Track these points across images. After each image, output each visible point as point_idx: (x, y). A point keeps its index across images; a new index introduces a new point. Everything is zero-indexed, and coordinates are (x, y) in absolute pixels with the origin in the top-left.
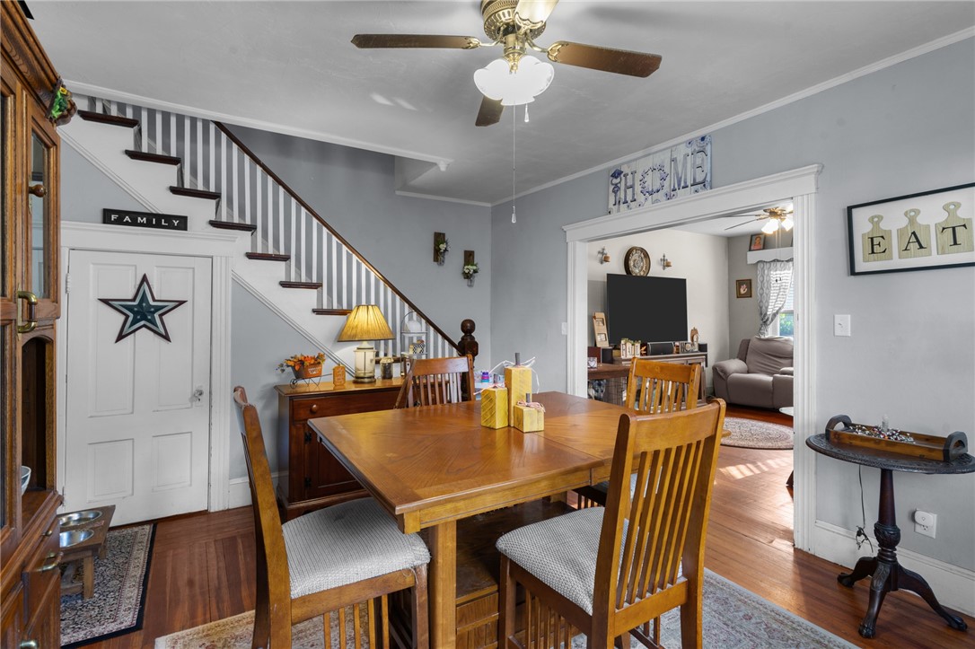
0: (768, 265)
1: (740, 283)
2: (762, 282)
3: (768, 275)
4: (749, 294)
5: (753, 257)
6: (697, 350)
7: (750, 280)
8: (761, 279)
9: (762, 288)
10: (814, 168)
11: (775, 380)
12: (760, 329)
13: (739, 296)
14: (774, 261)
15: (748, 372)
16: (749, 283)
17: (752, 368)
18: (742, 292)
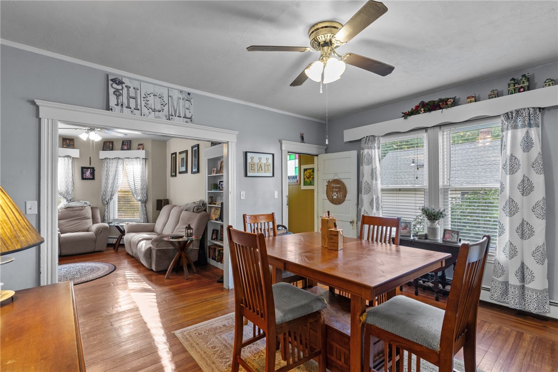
10: (237, 132)
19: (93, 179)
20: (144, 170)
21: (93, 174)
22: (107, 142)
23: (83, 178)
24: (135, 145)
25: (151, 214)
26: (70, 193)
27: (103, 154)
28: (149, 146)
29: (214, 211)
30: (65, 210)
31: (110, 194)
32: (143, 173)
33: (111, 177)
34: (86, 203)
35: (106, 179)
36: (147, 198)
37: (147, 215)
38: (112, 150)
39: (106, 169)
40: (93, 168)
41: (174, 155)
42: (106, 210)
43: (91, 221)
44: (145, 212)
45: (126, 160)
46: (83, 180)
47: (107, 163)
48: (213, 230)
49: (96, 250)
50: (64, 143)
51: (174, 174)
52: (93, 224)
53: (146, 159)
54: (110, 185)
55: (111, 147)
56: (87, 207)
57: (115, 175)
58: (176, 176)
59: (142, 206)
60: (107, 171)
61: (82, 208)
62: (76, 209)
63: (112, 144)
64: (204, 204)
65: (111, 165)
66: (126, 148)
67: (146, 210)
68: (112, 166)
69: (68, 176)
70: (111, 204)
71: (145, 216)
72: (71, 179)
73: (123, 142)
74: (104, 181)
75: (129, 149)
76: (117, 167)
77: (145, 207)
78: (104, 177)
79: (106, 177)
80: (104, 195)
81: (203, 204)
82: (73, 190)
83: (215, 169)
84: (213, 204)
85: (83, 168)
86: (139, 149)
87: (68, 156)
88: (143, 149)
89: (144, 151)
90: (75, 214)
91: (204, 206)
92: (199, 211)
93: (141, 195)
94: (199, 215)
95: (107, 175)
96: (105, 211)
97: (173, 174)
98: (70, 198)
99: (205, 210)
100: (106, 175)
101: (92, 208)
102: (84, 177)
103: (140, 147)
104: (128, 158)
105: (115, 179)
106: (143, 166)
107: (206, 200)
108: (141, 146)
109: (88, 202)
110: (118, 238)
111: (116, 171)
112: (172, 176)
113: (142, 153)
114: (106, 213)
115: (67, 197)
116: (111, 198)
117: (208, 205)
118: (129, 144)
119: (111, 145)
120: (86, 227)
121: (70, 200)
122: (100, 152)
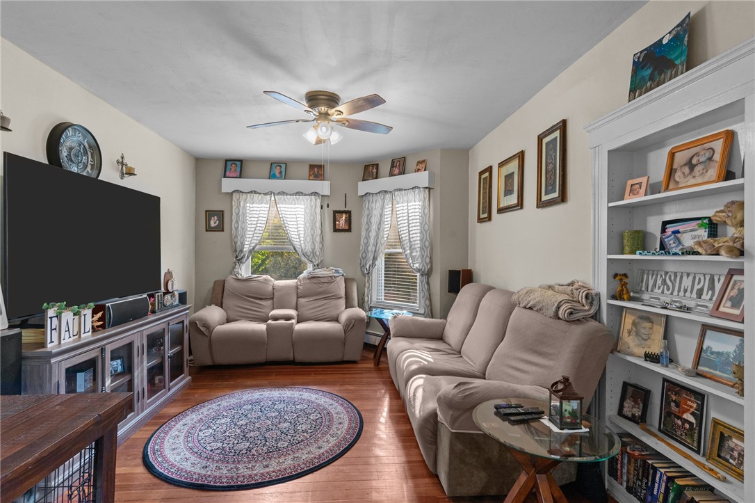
0: (244, 195)
1: (210, 214)
2: (238, 214)
3: (244, 207)
4: (220, 228)
5: (228, 185)
6: (177, 302)
7: (223, 211)
8: (237, 211)
9: (237, 222)
11: (269, 328)
12: (234, 268)
13: (209, 229)
14: (251, 192)
15: (228, 321)
16: (221, 214)
17: (232, 315)
18: (212, 224)
19: (349, 230)
20: (426, 211)
21: (349, 221)
22: (369, 165)
23: (336, 230)
24: (411, 164)
25: (439, 297)
26: (318, 253)
27: (364, 187)
28: (435, 162)
29: (634, 324)
30: (308, 281)
31: (372, 257)
32: (423, 216)
33: (374, 227)
34: (337, 272)
35: (367, 230)
36: (432, 266)
37: (430, 300)
38: (376, 178)
39: (367, 212)
40: (349, 213)
41: (487, 174)
42: (367, 285)
43: (343, 302)
44: (427, 293)
45: (396, 193)
46: (335, 233)
47: (369, 202)
48: (625, 385)
49: (345, 359)
50: (311, 173)
51: (486, 215)
52: (346, 308)
53: (430, 189)
54: (372, 241)
55: (375, 174)
56: (338, 279)
57: (380, 223)
58: (489, 218)
59: (422, 282)
60: (368, 216)
61: (331, 280)
62: (323, 280)
63: (377, 169)
64: (592, 298)
65: (374, 205)
66: (397, 171)
67: (429, 289)
68: (376, 205)
69: (315, 227)
70: (373, 275)
71: (428, 302)
72: (319, 232)
73: (393, 162)
74: (363, 233)
75: (402, 172)
76: (383, 208)
77: (428, 284)
78: (364, 227)
79: (366, 227)
80: (364, 259)
81: (587, 297)
82: (321, 249)
83: (644, 180)
84: (631, 299)
85: (335, 212)
86: (419, 170)
87: (315, 194)
88: (425, 170)
89: (427, 172)
90: (321, 290)
91: (591, 304)
92: (576, 316)
93: (420, 260)
94: (577, 330)
95: (369, 223)
96: (365, 286)
97: (482, 216)
98: (317, 262)
99: (596, 316)
100: (367, 223)
101: (346, 280)
102: (337, 227)
103: (420, 166)
104: (400, 190)
105: (379, 229)
106: (424, 201)
107: (601, 286)
108: (422, 165)
109: (340, 270)
110: (382, 337)
111: (381, 215)
112: (480, 220)
113: (423, 178)
114: (366, 289)
115: (314, 260)
116: (373, 265)
117: (605, 301)
118: (402, 163)
119: (375, 171)
120: (334, 313)
121: (318, 265)
122: (359, 183)
